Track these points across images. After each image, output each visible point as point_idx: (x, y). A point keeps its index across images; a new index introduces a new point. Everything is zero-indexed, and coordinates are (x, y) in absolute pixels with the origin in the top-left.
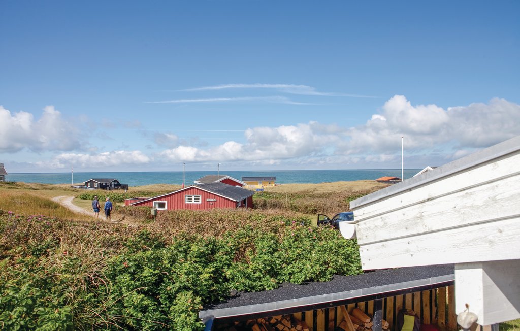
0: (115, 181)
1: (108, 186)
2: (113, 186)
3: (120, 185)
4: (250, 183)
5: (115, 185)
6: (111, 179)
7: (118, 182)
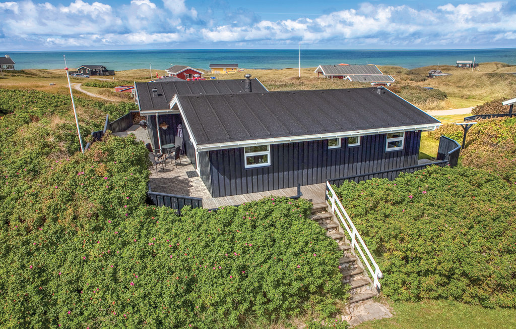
0: (103, 67)
1: (98, 72)
2: (101, 72)
3: (107, 71)
4: (215, 69)
5: (103, 71)
6: (99, 66)
7: (105, 69)
